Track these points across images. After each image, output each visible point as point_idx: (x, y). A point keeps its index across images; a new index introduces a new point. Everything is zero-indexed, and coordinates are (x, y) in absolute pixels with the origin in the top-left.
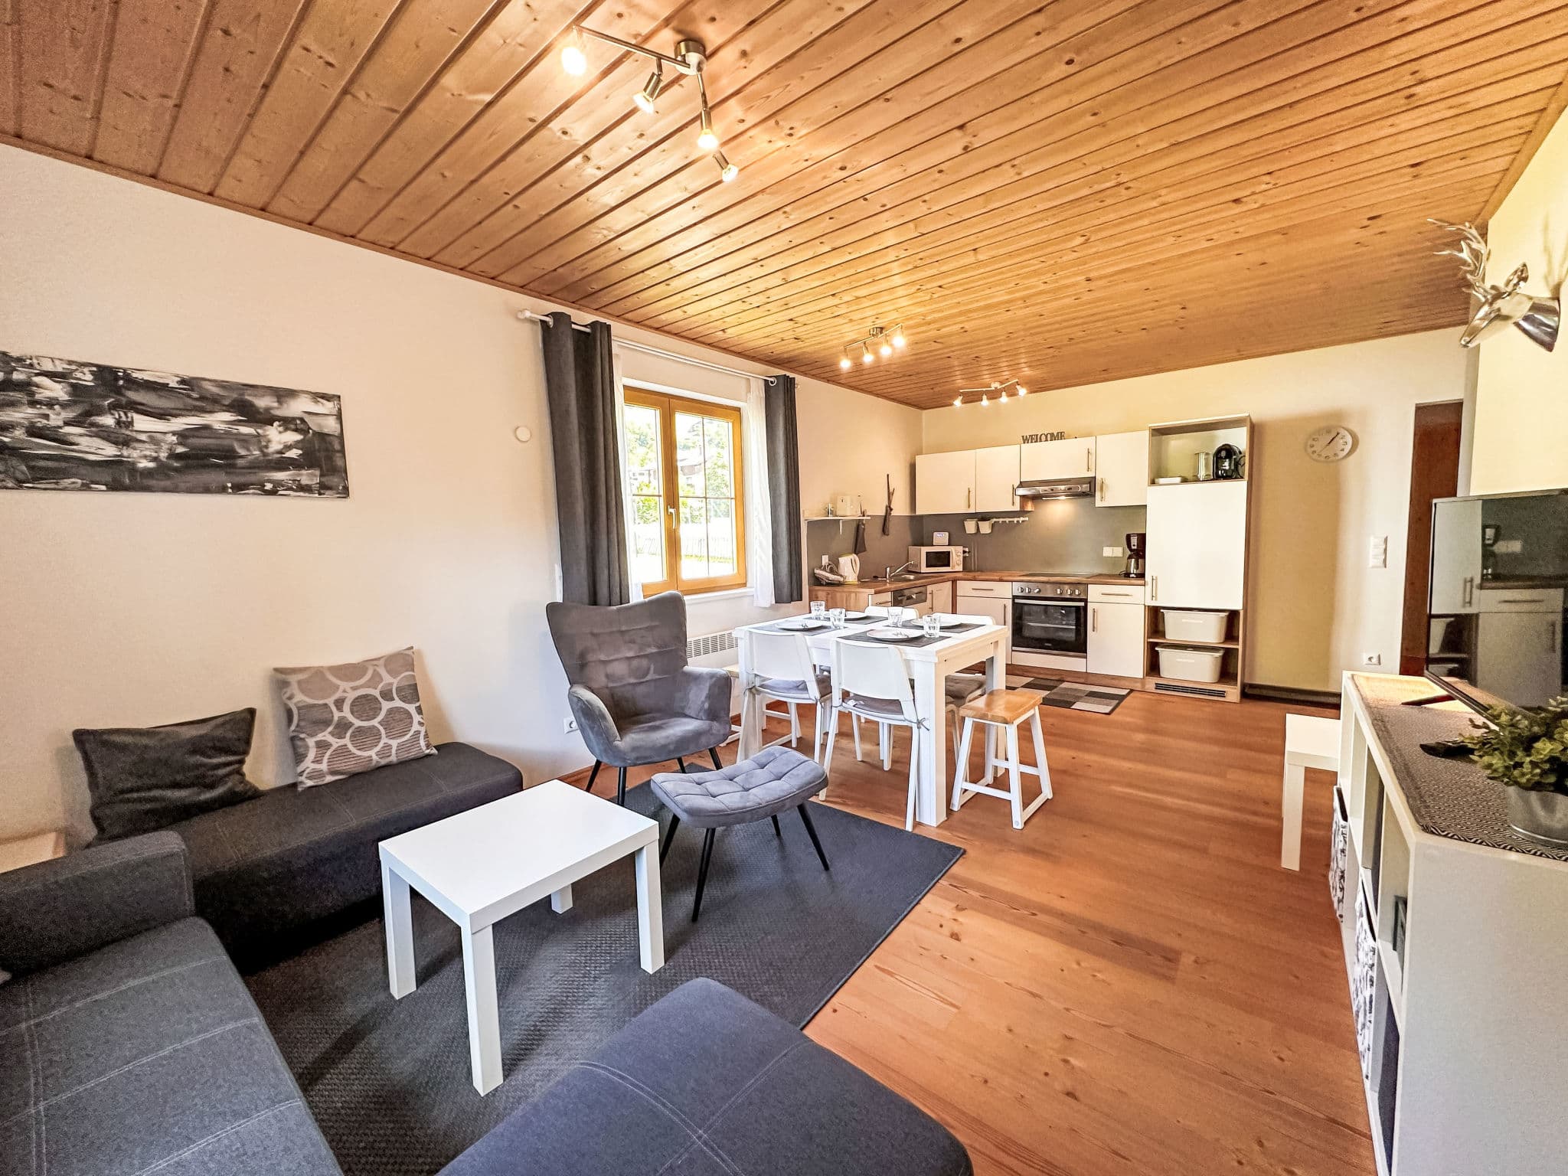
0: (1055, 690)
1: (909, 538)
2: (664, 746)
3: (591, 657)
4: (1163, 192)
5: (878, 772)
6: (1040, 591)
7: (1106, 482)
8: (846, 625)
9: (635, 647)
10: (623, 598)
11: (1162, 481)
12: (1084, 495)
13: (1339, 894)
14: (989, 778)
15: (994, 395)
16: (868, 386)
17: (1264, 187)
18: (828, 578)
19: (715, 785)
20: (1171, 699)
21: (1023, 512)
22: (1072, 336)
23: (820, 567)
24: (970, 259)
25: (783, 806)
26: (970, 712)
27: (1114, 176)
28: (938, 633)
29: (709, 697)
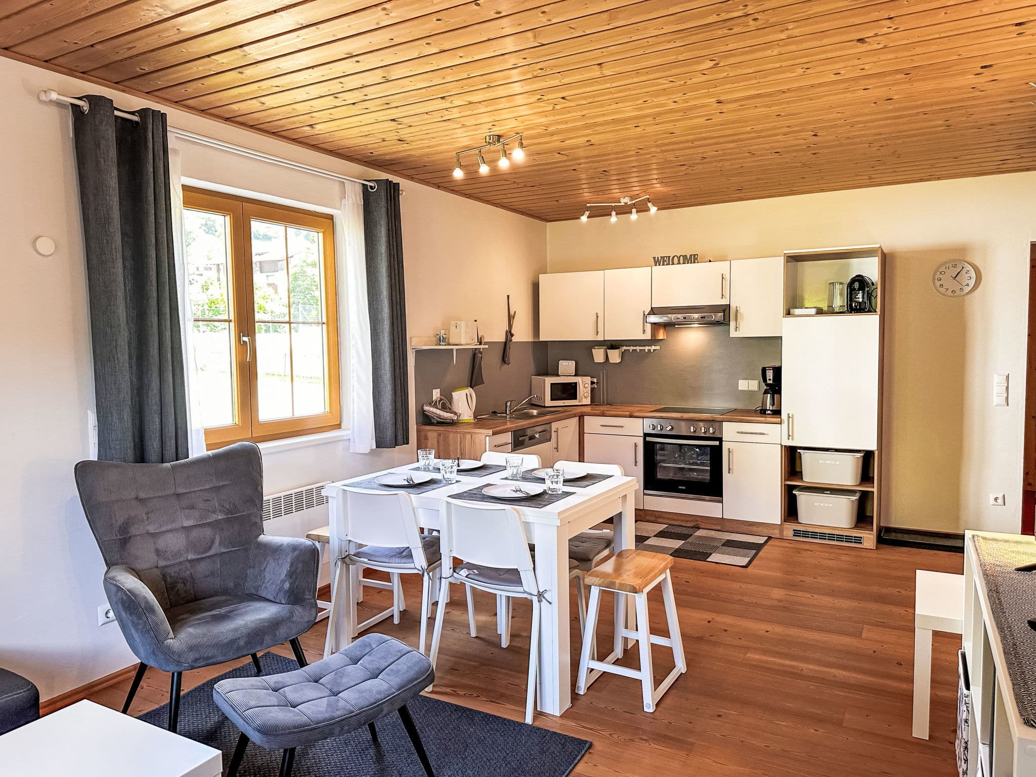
0: (690, 540)
1: (532, 368)
2: (233, 641)
3: (134, 530)
4: (791, 26)
5: (495, 650)
6: (672, 428)
7: (741, 310)
8: (459, 478)
9: (196, 513)
10: (181, 450)
11: (797, 311)
12: (718, 323)
13: (964, 766)
14: (618, 652)
15: (624, 211)
16: (485, 194)
17: (885, 30)
18: (439, 416)
19: (296, 691)
20: (807, 547)
21: (654, 341)
22: (705, 155)
23: (430, 404)
24: (596, 72)
25: (382, 710)
26: (597, 580)
27: (741, 7)
28: (562, 488)
29: (291, 574)
